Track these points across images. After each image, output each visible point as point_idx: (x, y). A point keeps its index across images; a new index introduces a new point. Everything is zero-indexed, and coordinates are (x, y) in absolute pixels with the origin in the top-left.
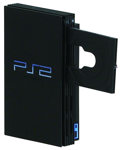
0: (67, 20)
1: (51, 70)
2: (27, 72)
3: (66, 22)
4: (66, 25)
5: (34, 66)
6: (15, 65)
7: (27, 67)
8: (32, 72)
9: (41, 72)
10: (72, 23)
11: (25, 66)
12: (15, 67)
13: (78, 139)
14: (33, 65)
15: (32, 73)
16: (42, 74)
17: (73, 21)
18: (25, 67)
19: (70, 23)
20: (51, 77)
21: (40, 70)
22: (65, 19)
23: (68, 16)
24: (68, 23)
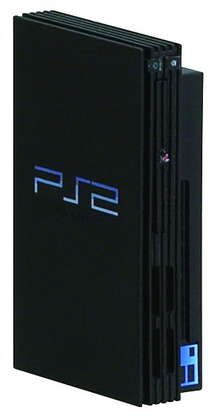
0: (155, 61)
1: (117, 195)
2: (65, 199)
3: (151, 66)
4: (152, 73)
5: (79, 182)
6: (37, 179)
7: (63, 183)
8: (75, 199)
9: (95, 198)
10: (173, 70)
11: (59, 183)
12: (36, 185)
13: (198, 387)
14: (78, 179)
15: (76, 202)
16: (97, 206)
17: (174, 63)
18: (60, 185)
19: (167, 70)
20: (116, 214)
21: (93, 195)
22: (150, 58)
23: (159, 49)
24: (158, 68)
